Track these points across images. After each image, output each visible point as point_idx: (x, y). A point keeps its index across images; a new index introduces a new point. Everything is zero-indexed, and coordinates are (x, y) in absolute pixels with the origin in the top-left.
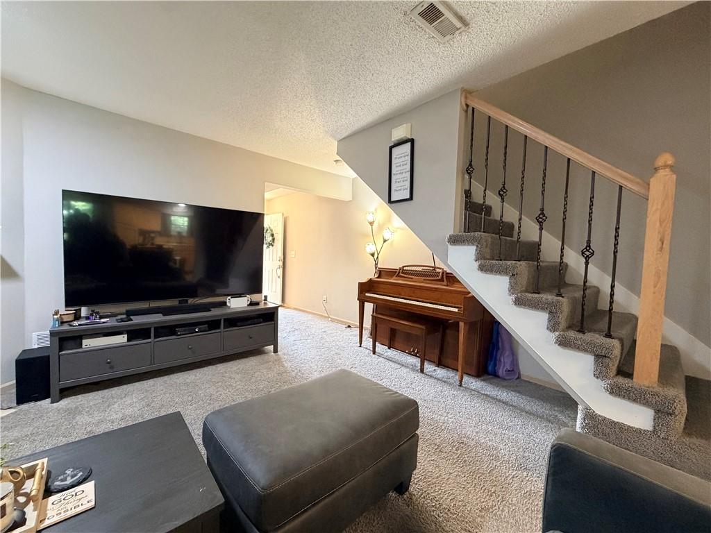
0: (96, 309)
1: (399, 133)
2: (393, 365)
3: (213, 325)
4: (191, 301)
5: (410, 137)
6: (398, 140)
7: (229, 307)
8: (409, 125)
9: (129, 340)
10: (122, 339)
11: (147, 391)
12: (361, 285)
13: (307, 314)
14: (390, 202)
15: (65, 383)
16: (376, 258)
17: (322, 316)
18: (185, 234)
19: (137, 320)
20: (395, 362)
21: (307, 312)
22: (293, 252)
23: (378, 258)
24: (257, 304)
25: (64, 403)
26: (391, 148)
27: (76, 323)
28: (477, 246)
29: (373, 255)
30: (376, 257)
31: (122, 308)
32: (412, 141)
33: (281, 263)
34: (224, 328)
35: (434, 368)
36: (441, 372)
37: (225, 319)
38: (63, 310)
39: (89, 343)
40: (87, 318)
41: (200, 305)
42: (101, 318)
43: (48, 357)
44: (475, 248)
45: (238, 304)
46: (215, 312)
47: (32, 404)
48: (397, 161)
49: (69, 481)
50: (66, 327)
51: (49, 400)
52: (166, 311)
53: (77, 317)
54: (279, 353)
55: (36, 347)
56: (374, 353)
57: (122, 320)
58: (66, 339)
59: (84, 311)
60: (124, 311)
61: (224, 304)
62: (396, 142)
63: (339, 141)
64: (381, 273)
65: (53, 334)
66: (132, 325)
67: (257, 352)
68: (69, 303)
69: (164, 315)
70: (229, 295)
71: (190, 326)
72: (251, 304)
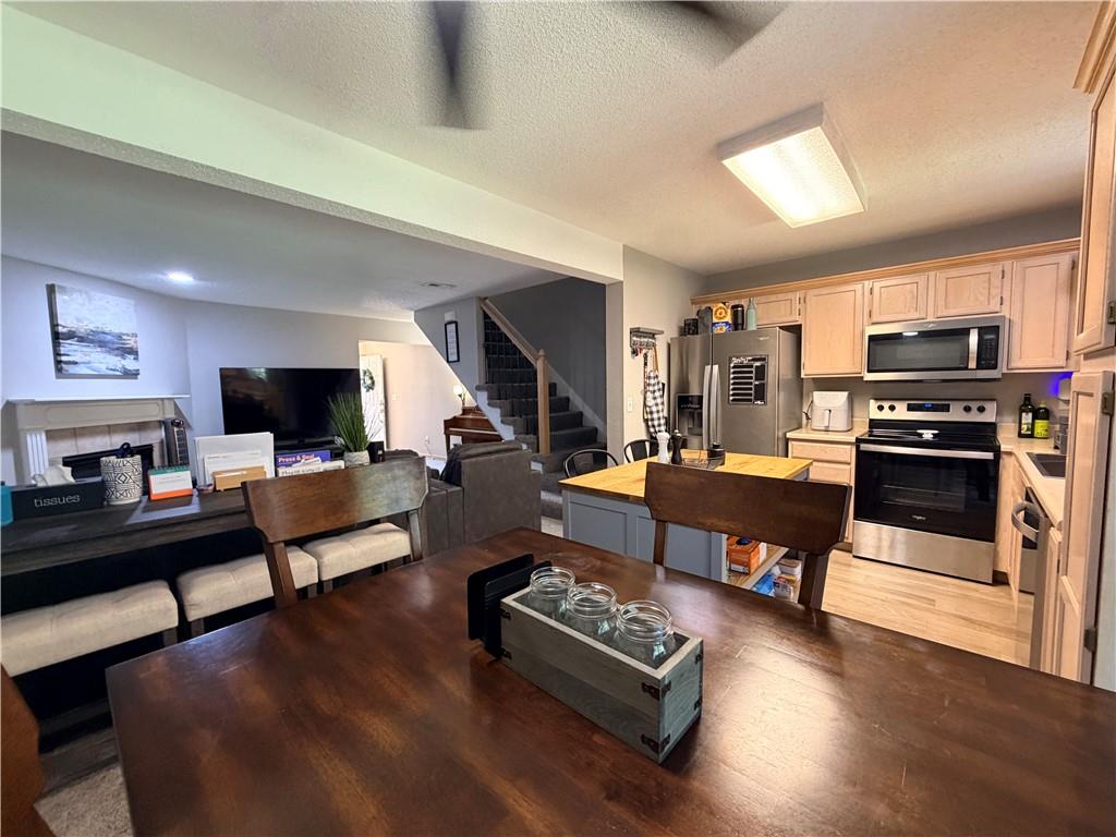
1: (449, 317)
5: (455, 320)
6: (448, 321)
8: (454, 312)
12: (445, 421)
14: (448, 361)
16: (462, 399)
23: (464, 399)
26: (445, 325)
28: (488, 392)
29: (460, 396)
32: (456, 323)
33: (383, 407)
48: (450, 334)
63: (416, 312)
64: (465, 411)
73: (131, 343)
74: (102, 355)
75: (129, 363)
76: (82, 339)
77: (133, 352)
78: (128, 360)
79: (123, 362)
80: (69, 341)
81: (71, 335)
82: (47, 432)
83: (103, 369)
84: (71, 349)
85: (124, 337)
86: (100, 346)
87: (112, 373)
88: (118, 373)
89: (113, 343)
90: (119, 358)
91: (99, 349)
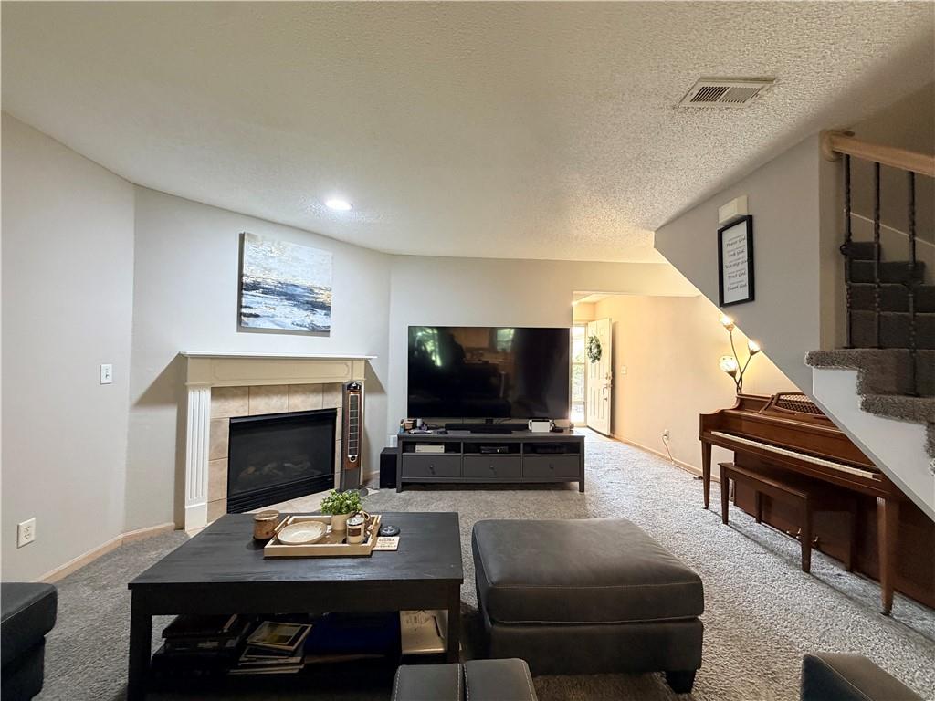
0: (426, 421)
1: (729, 211)
2: (752, 546)
3: (513, 447)
4: (496, 421)
5: (746, 214)
6: (728, 221)
7: (531, 431)
8: (745, 197)
9: (446, 451)
10: (440, 449)
11: (456, 500)
12: (704, 418)
13: (641, 452)
14: (722, 304)
15: (406, 478)
16: (738, 379)
17: (663, 457)
18: (509, 351)
19: (452, 434)
20: (760, 544)
21: (643, 449)
22: (624, 368)
23: (741, 379)
24: (561, 430)
25: (403, 494)
26: (720, 233)
27: (412, 431)
28: (860, 371)
29: (732, 374)
30: (738, 377)
31: (442, 422)
32: (749, 220)
33: (609, 382)
34: (525, 452)
35: (840, 572)
36: (850, 582)
37: (525, 444)
38: (406, 421)
39: (421, 449)
40: (420, 428)
41: (504, 425)
42: (428, 429)
43: (396, 455)
44: (856, 373)
45: (539, 428)
46: (516, 435)
47: (387, 490)
48: (731, 248)
49: (388, 532)
50: (406, 434)
51: (395, 490)
52: (474, 429)
53: (414, 426)
54: (585, 493)
55: (391, 447)
56: (726, 521)
57: (441, 433)
58: (407, 443)
59: (419, 422)
60: (444, 425)
61: (526, 427)
62: (727, 223)
63: (656, 231)
64: (744, 402)
65: (399, 438)
66: (448, 438)
67: (560, 486)
68: (410, 415)
69: (472, 432)
70: (530, 418)
71: (493, 445)
72: (555, 430)
73: (323, 298)
74: (289, 309)
75: (319, 318)
76: (267, 291)
77: (325, 307)
78: (317, 315)
79: (312, 317)
80: (253, 293)
81: (255, 287)
82: (213, 390)
83: (288, 324)
84: (254, 301)
85: (316, 291)
86: (288, 299)
87: (298, 328)
88: (306, 329)
89: (303, 297)
90: (308, 313)
91: (286, 303)
